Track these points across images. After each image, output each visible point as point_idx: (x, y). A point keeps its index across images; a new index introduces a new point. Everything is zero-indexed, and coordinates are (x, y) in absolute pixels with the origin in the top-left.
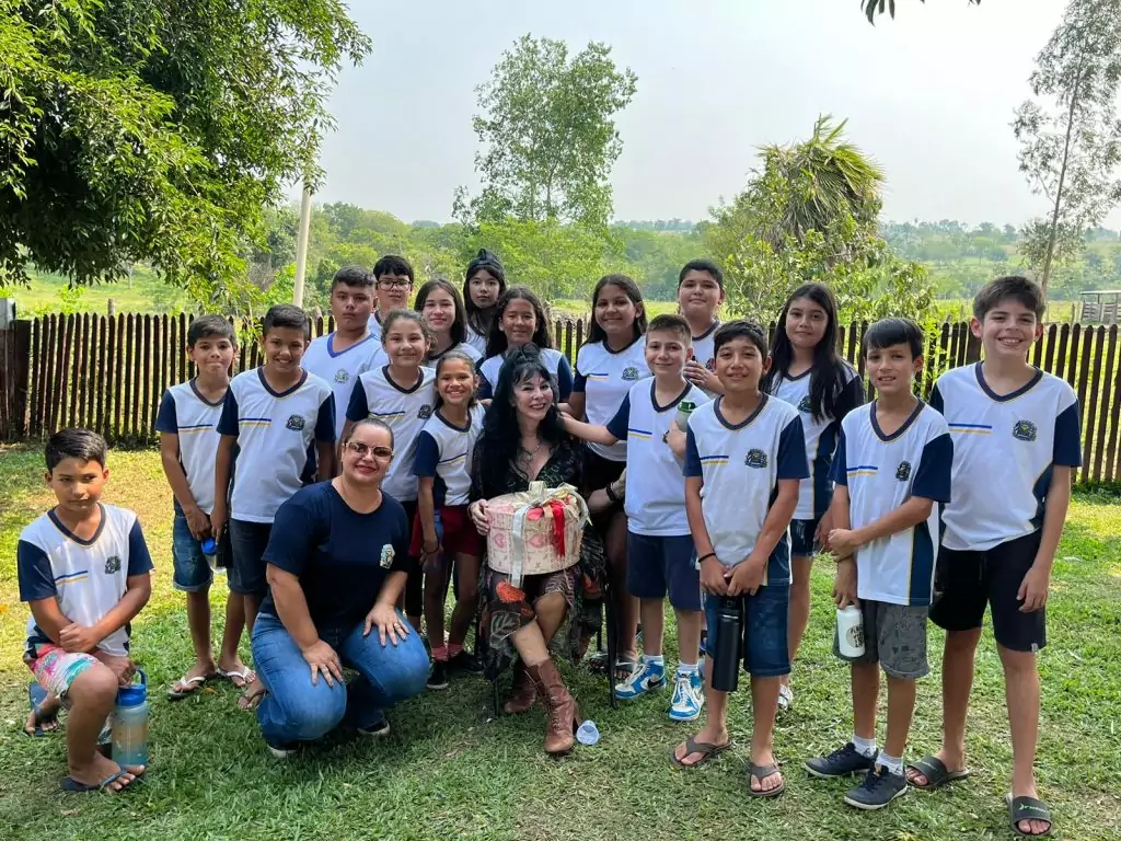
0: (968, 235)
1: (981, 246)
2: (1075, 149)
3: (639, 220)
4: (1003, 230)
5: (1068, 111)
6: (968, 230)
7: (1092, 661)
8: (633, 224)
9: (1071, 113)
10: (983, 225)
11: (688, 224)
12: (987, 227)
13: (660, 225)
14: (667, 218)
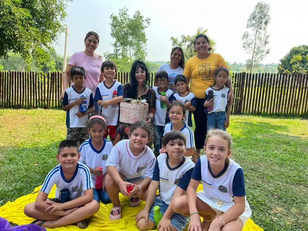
0: (231, 65)
1: (234, 68)
2: (257, 42)
3: (153, 61)
4: (239, 64)
5: (255, 33)
6: (231, 64)
7: (286, 152)
8: (152, 62)
9: (256, 33)
10: (234, 63)
11: (165, 62)
12: (235, 64)
13: (158, 62)
14: (160, 61)
